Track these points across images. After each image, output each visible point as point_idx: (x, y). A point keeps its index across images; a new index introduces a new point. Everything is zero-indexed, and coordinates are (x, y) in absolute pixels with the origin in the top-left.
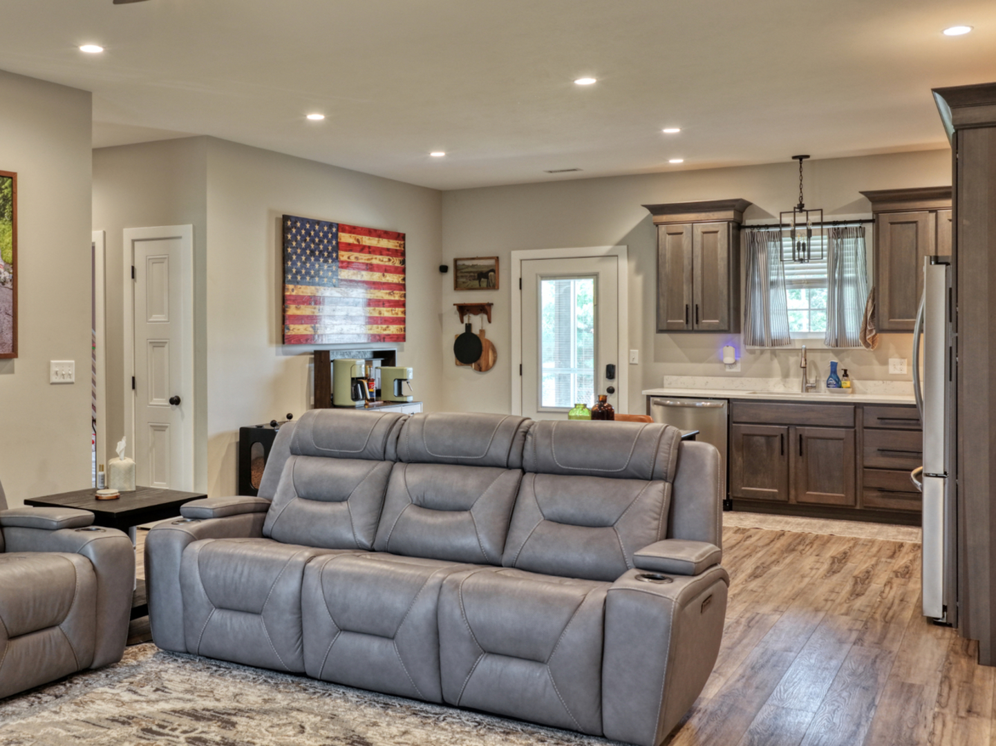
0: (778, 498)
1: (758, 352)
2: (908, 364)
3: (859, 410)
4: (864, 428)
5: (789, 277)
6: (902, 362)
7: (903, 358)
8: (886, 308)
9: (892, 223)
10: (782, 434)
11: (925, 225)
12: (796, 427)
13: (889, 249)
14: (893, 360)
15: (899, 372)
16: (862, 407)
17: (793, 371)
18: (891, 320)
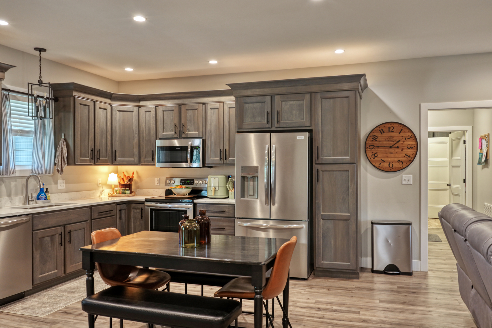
0: (59, 275)
2: (66, 183)
3: (90, 209)
4: (91, 220)
5: (13, 128)
6: (63, 182)
7: (64, 180)
8: (79, 152)
9: (81, 104)
10: (62, 232)
11: (92, 109)
12: (66, 226)
13: (79, 119)
14: (60, 181)
15: (62, 188)
16: (91, 208)
17: (13, 192)
18: (80, 158)
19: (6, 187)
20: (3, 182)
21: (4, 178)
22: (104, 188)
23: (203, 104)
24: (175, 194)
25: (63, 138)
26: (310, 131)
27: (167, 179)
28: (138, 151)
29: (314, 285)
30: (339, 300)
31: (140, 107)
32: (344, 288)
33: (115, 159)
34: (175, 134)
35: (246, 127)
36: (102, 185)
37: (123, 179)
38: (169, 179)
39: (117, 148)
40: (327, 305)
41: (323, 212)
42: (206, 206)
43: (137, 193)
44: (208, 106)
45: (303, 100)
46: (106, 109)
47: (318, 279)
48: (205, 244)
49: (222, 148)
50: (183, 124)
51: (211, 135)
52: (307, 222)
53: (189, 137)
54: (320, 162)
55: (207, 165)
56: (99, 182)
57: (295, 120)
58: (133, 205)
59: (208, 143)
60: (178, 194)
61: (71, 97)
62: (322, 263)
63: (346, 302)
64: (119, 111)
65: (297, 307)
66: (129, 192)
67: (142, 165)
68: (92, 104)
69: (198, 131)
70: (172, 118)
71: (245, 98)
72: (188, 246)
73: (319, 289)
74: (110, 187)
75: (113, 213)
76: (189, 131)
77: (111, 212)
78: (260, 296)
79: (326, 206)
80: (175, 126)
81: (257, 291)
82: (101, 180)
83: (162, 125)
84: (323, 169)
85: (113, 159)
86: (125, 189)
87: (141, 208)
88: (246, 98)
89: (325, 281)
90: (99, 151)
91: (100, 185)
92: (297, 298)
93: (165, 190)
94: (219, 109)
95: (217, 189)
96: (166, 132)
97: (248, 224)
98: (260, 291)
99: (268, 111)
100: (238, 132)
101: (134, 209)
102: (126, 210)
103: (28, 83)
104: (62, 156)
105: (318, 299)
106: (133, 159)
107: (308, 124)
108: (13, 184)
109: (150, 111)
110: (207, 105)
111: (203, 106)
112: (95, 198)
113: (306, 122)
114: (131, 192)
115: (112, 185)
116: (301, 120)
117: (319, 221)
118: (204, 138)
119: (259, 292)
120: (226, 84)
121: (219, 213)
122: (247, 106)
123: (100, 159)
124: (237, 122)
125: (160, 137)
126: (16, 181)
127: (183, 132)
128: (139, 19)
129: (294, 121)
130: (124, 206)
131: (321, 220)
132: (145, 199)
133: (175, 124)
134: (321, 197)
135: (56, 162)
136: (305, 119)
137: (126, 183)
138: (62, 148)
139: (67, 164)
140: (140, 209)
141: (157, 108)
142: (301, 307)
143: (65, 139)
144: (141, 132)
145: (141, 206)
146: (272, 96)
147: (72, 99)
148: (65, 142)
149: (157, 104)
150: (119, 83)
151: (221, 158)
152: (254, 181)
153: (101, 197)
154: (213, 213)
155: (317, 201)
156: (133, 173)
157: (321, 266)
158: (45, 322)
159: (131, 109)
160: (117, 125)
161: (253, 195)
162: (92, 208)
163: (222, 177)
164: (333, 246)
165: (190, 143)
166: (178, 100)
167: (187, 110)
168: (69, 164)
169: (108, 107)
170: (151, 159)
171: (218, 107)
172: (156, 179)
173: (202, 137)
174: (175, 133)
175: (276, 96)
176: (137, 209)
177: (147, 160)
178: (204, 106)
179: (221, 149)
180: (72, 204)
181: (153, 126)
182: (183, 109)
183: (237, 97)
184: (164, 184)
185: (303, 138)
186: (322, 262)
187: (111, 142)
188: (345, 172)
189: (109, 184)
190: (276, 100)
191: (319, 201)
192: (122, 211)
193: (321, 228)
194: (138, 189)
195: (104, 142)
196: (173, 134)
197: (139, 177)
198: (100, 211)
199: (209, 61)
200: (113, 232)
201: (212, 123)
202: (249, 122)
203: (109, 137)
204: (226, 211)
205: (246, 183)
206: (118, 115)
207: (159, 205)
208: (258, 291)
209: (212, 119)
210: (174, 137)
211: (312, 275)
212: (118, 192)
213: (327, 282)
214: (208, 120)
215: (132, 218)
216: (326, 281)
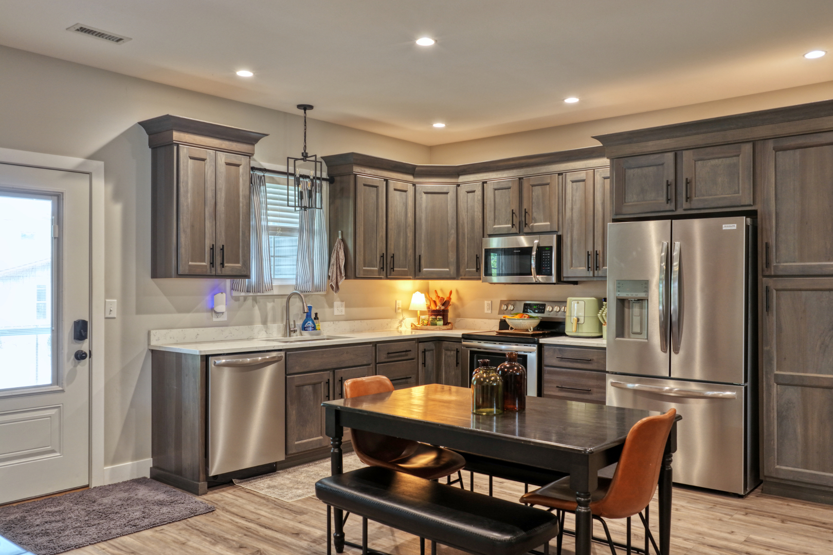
1: (242, 299)
2: (346, 306)
3: (374, 348)
4: (376, 363)
5: (271, 224)
6: (342, 305)
7: (343, 301)
8: (362, 258)
9: (365, 185)
10: (329, 380)
11: (382, 191)
12: (336, 371)
13: (363, 207)
14: (337, 304)
15: (340, 314)
16: (376, 346)
17: (270, 318)
18: (364, 268)
19: (260, 309)
20: (256, 303)
21: (258, 297)
22: (406, 315)
23: (559, 174)
24: (512, 329)
25: (340, 237)
26: (752, 214)
27: (502, 302)
28: (455, 257)
29: (756, 509)
30: (797, 544)
31: (458, 185)
32: (820, 522)
33: (420, 271)
34: (513, 227)
35: (628, 211)
36: (402, 310)
37: (435, 302)
38: (506, 303)
39: (422, 252)
40: (767, 550)
41: (779, 368)
42: (559, 350)
43: (456, 325)
44: (567, 177)
45: (738, 156)
46: (405, 191)
47: (767, 498)
48: (513, 411)
49: (590, 249)
50: (525, 209)
51: (572, 226)
52: (743, 387)
53: (535, 231)
54: (773, 273)
55: (565, 280)
56: (397, 307)
57: (722, 194)
58: (445, 344)
59: (567, 241)
60: (517, 328)
61: (350, 175)
62: (777, 469)
63: (813, 549)
64: (426, 193)
65: (704, 544)
66: (441, 322)
67: (462, 279)
68: (383, 184)
69: (551, 221)
70: (508, 200)
71: (626, 159)
72: (484, 412)
73: (764, 517)
74: (414, 313)
75: (411, 355)
76: (535, 222)
77: (407, 353)
78: (585, 508)
79: (785, 359)
80: (513, 213)
81: (580, 500)
82: (400, 303)
83: (493, 213)
84: (779, 287)
85: (417, 270)
86: (436, 318)
87: (457, 349)
88: (629, 158)
89: (781, 504)
90: (393, 257)
91: (400, 311)
92: (710, 529)
93: (499, 321)
94: (586, 181)
95: (582, 321)
96: (499, 225)
97: (637, 385)
98: (586, 499)
99: (670, 181)
100: (614, 220)
101: (447, 350)
102: (434, 351)
103: (288, 158)
104: (338, 265)
105: (752, 536)
106: (448, 270)
107: (748, 200)
108: (270, 305)
109: (474, 192)
110: (566, 175)
111: (558, 178)
112: (390, 331)
113: (745, 199)
114: (446, 323)
115: (417, 311)
116: (734, 194)
117: (769, 387)
118: (560, 233)
119: (584, 501)
120: (593, 137)
121: (581, 363)
122: (630, 172)
123: (395, 269)
124: (613, 203)
125: (489, 233)
126: (274, 302)
127: (526, 224)
128: (425, 42)
129: (722, 196)
130: (431, 345)
131: (774, 385)
132: (463, 335)
133: (513, 210)
134: (774, 341)
135: (330, 274)
136: (741, 192)
137: (438, 308)
138: (338, 253)
139: (344, 278)
140: (454, 351)
141: (485, 185)
142: (712, 546)
143: (343, 240)
144: (460, 226)
145: (456, 346)
146: (677, 153)
147: (352, 177)
148: (342, 244)
149: (485, 178)
150: (431, 149)
151: (589, 267)
152: (641, 308)
153: (400, 329)
154: (571, 362)
155: (765, 348)
156: (451, 293)
157: (774, 475)
158: (290, 510)
159: (445, 188)
160: (422, 215)
161: (640, 334)
162: (378, 345)
163: (591, 300)
164: (800, 437)
165: (536, 241)
166: (519, 170)
167: (533, 186)
168: (347, 277)
169: (409, 187)
170: (475, 269)
171: (585, 178)
172: (487, 303)
173: (557, 230)
174: (513, 225)
175: (684, 152)
176: (450, 350)
177: (469, 271)
178: (561, 177)
179: (588, 252)
180: (349, 338)
181: (478, 214)
182: (526, 185)
183: (612, 159)
184: (497, 312)
185: (734, 227)
186: (777, 467)
187: (414, 243)
188: (827, 293)
189: (412, 309)
190: (684, 159)
191: (770, 347)
192: (427, 353)
193: (775, 400)
194: (459, 319)
195: (401, 243)
196: (508, 227)
197: (460, 298)
198: (390, 351)
199: (563, 100)
200: (381, 383)
201: (574, 207)
202: (634, 202)
203: (410, 235)
204: (593, 360)
205: (626, 310)
206: (424, 199)
207: (484, 344)
208: (583, 499)
209: (574, 199)
210: (511, 232)
211: (758, 490)
212: (426, 322)
213: (786, 507)
214: (567, 200)
215: (443, 365)
216: (785, 505)
